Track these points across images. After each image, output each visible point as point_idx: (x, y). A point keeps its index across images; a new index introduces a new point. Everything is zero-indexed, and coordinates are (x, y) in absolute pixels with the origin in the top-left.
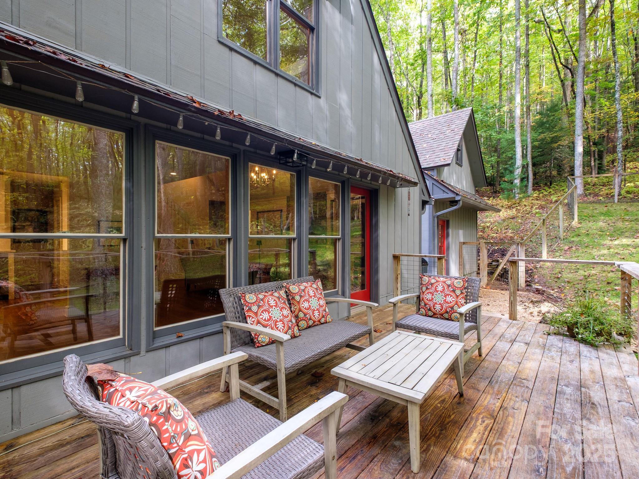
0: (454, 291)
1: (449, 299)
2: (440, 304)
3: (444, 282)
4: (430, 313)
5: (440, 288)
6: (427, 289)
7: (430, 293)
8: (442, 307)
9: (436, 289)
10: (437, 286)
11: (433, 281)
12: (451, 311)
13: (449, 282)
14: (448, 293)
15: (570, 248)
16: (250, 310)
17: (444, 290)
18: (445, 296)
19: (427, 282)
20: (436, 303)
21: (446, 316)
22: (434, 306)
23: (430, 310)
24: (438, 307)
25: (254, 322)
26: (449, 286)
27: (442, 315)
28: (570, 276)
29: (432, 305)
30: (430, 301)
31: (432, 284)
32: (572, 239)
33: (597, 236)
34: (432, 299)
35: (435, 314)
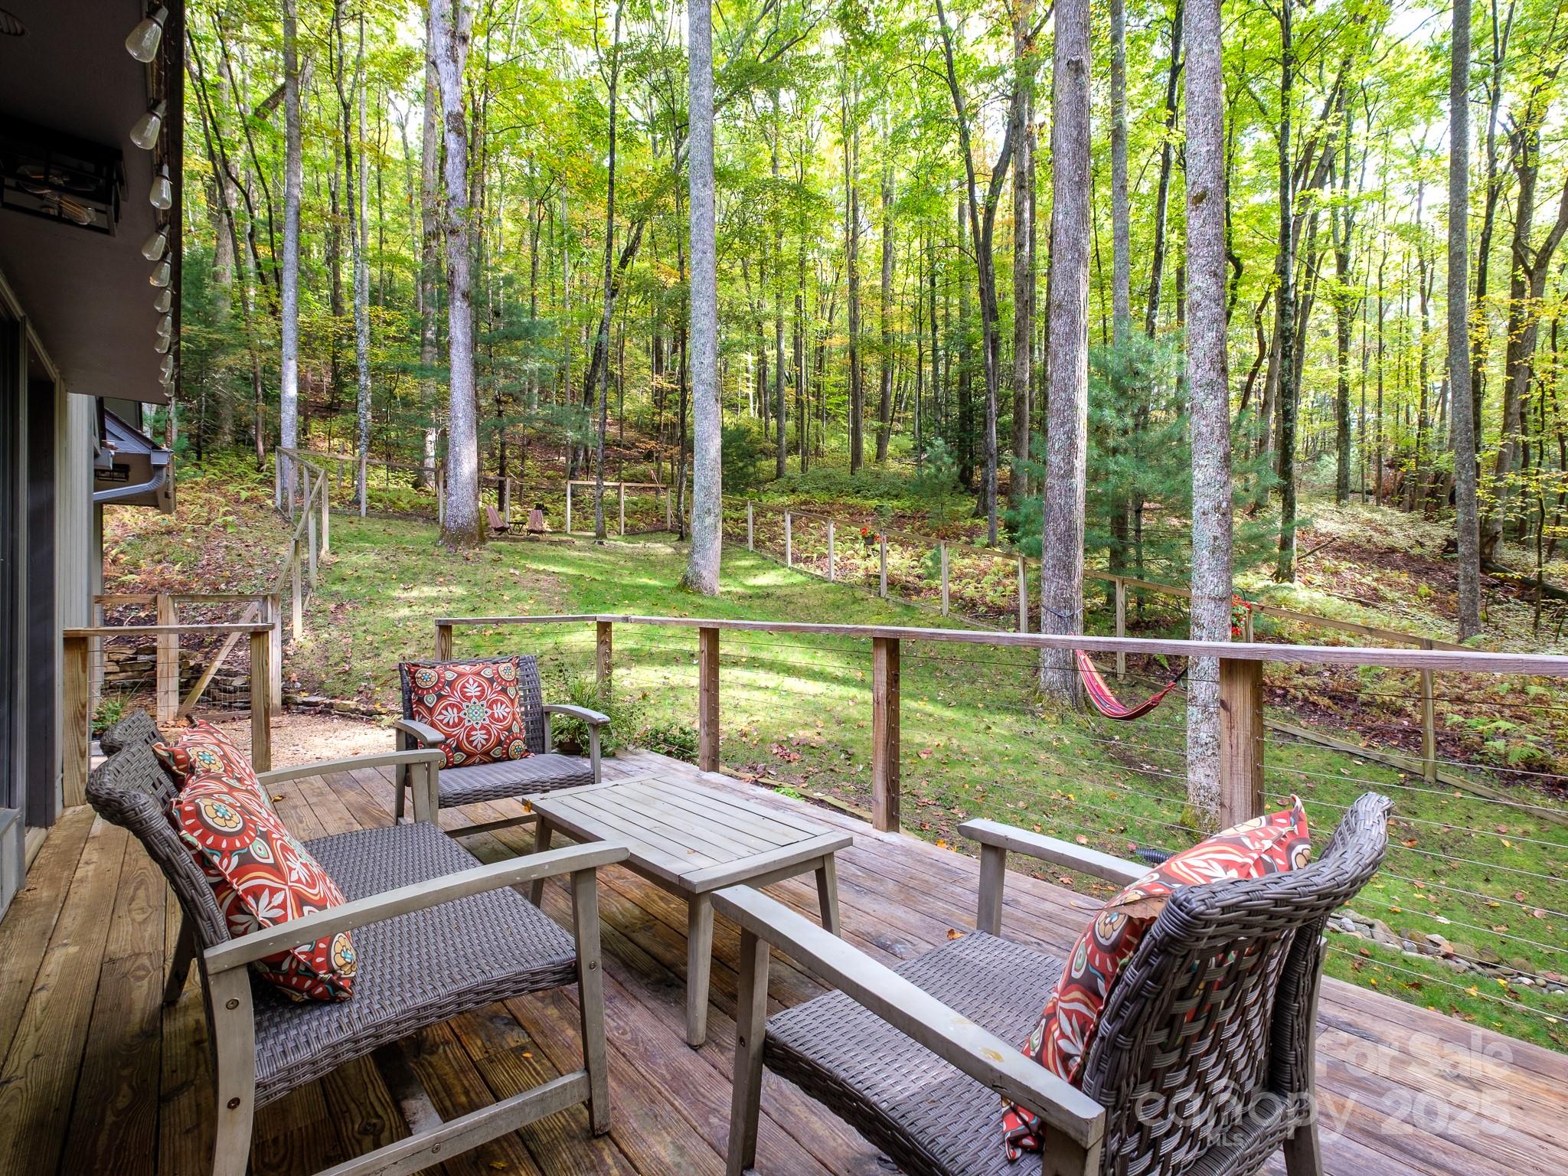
0: (504, 691)
1: (500, 711)
2: (483, 727)
3: (478, 674)
4: (459, 757)
5: (472, 690)
6: (440, 697)
7: (452, 706)
8: (489, 733)
9: (463, 694)
10: (464, 687)
11: (450, 676)
12: (507, 737)
13: (488, 673)
14: (494, 696)
15: (339, 607)
16: (248, 863)
17: (483, 691)
18: (490, 707)
19: (435, 680)
20: (473, 729)
21: (497, 752)
22: (468, 736)
23: (458, 748)
24: (479, 737)
25: (283, 906)
26: (491, 681)
27: (487, 753)
28: (368, 664)
29: (463, 736)
30: (455, 725)
31: (451, 684)
32: (334, 588)
33: (377, 581)
34: (461, 719)
35: (470, 755)
